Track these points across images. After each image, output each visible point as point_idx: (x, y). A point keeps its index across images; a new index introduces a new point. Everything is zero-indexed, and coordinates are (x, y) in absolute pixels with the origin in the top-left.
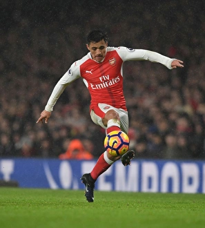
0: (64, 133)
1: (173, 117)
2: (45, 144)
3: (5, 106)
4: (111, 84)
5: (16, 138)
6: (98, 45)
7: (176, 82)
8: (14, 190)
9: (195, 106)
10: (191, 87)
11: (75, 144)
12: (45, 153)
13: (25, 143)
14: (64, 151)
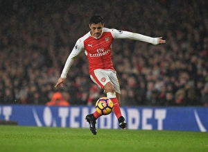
0: (49, 88)
1: (125, 76)
2: (36, 96)
3: (9, 69)
4: (104, 54)
5: (16, 91)
6: (97, 26)
7: (127, 52)
8: (15, 127)
9: (140, 69)
10: (137, 56)
11: (57, 95)
12: (36, 101)
13: (22, 95)
14: (49, 100)
